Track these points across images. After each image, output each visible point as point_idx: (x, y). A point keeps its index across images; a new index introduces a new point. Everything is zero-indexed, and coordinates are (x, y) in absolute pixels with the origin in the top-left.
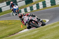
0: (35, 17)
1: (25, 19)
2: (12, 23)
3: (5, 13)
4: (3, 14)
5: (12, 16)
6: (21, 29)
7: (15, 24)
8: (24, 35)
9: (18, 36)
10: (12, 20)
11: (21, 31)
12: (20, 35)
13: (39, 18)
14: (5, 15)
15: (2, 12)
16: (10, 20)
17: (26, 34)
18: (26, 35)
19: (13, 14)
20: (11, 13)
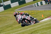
0: (29, 16)
1: (18, 17)
2: (34, 13)
3: (28, 4)
4: (27, 5)
5: (34, 7)
6: (42, 19)
7: (37, 14)
8: (45, 24)
9: (39, 24)
10: (34, 10)
11: (42, 20)
12: (41, 24)
13: (32, 17)
14: (28, 6)
15: (25, 3)
16: (33, 11)
17: (46, 22)
18: (46, 24)
19: (35, 5)
20: (34, 4)
